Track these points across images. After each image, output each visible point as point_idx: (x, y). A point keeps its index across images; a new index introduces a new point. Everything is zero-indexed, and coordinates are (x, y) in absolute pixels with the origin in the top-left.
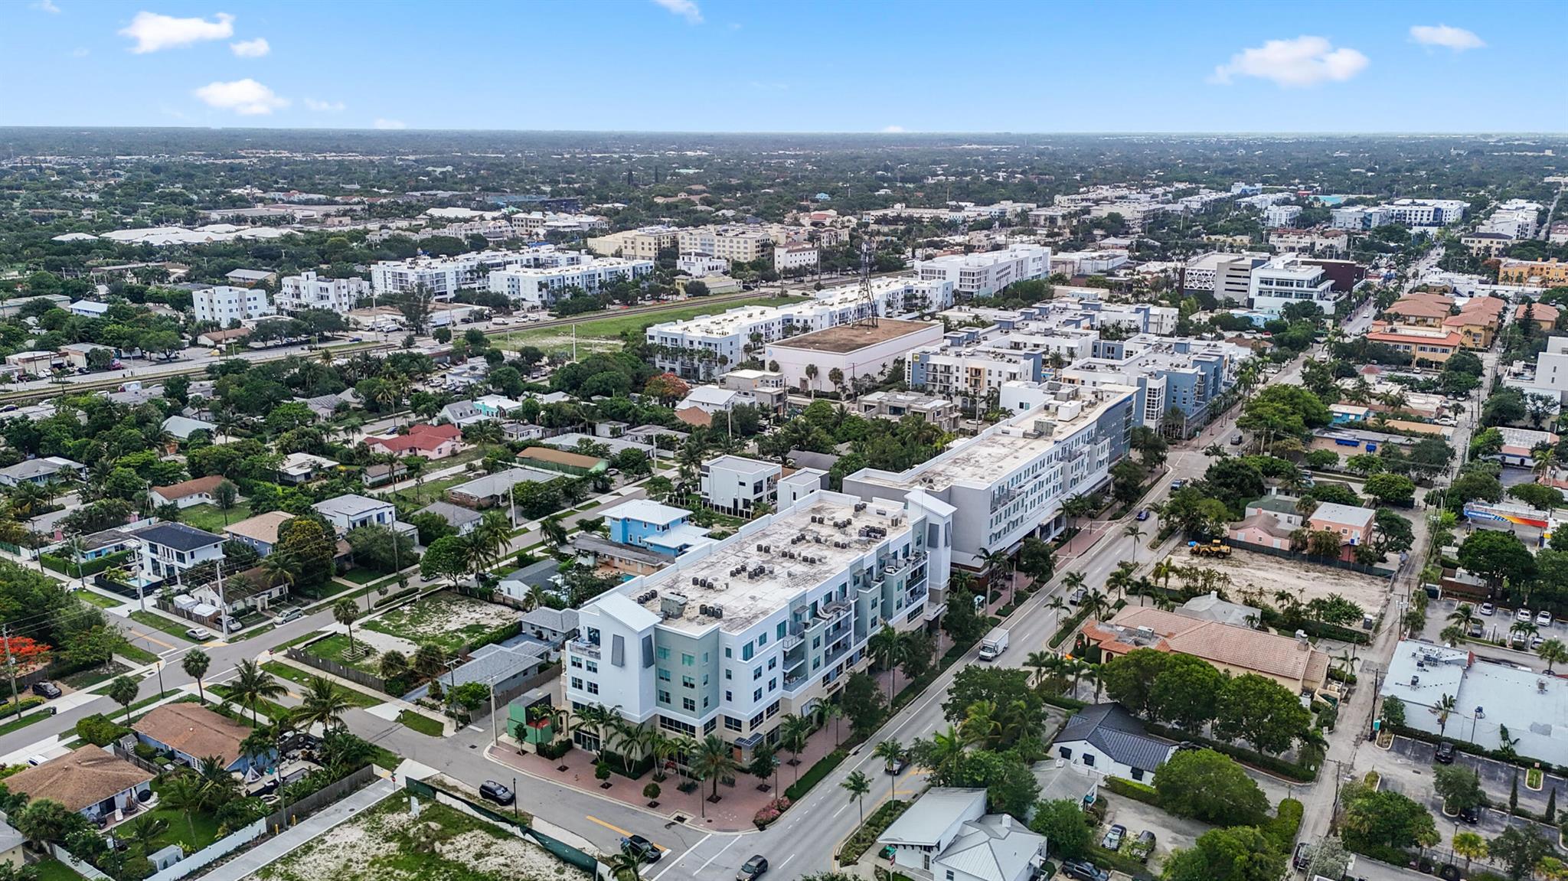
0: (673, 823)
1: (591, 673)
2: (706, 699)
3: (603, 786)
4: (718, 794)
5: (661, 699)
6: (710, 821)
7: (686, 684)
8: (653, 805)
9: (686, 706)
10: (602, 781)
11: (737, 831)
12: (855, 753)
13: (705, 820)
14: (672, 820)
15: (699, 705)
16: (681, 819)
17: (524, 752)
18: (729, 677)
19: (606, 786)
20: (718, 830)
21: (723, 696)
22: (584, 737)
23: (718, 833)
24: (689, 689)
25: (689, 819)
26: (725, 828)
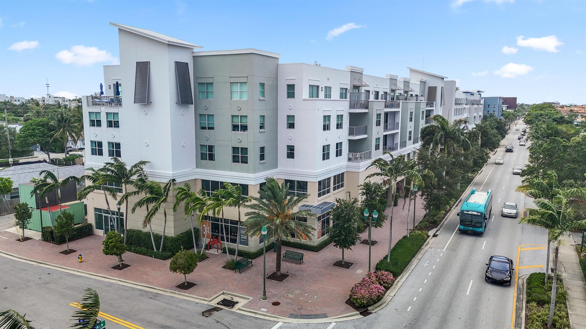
0: (216, 309)
1: (113, 130)
2: (262, 149)
3: (117, 267)
4: (283, 270)
5: (203, 157)
6: (276, 304)
7: (235, 128)
8: (186, 286)
9: (235, 159)
10: (114, 260)
11: (325, 316)
12: (435, 236)
13: (268, 303)
14: (214, 303)
15: (253, 155)
16: (229, 304)
17: (26, 239)
18: (291, 126)
19: (121, 267)
20: (292, 316)
21: (283, 152)
22: (106, 217)
23: (295, 321)
24: (240, 133)
25: (242, 303)
26: (304, 312)
